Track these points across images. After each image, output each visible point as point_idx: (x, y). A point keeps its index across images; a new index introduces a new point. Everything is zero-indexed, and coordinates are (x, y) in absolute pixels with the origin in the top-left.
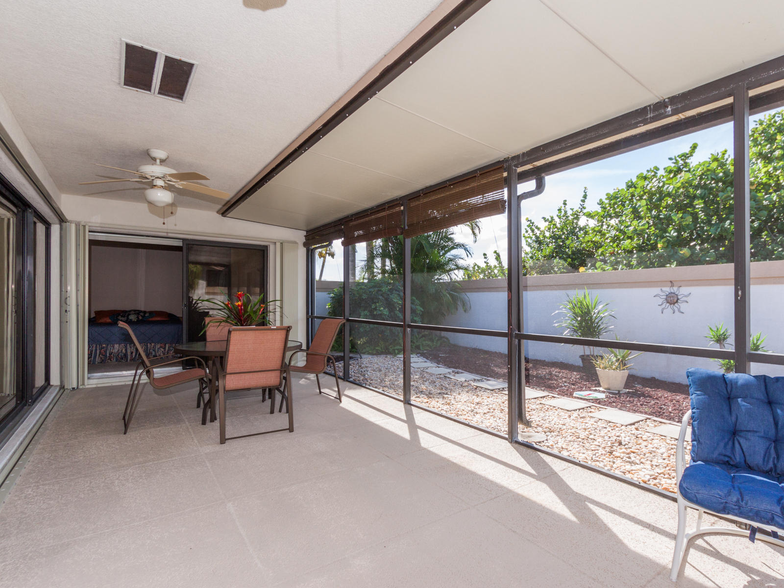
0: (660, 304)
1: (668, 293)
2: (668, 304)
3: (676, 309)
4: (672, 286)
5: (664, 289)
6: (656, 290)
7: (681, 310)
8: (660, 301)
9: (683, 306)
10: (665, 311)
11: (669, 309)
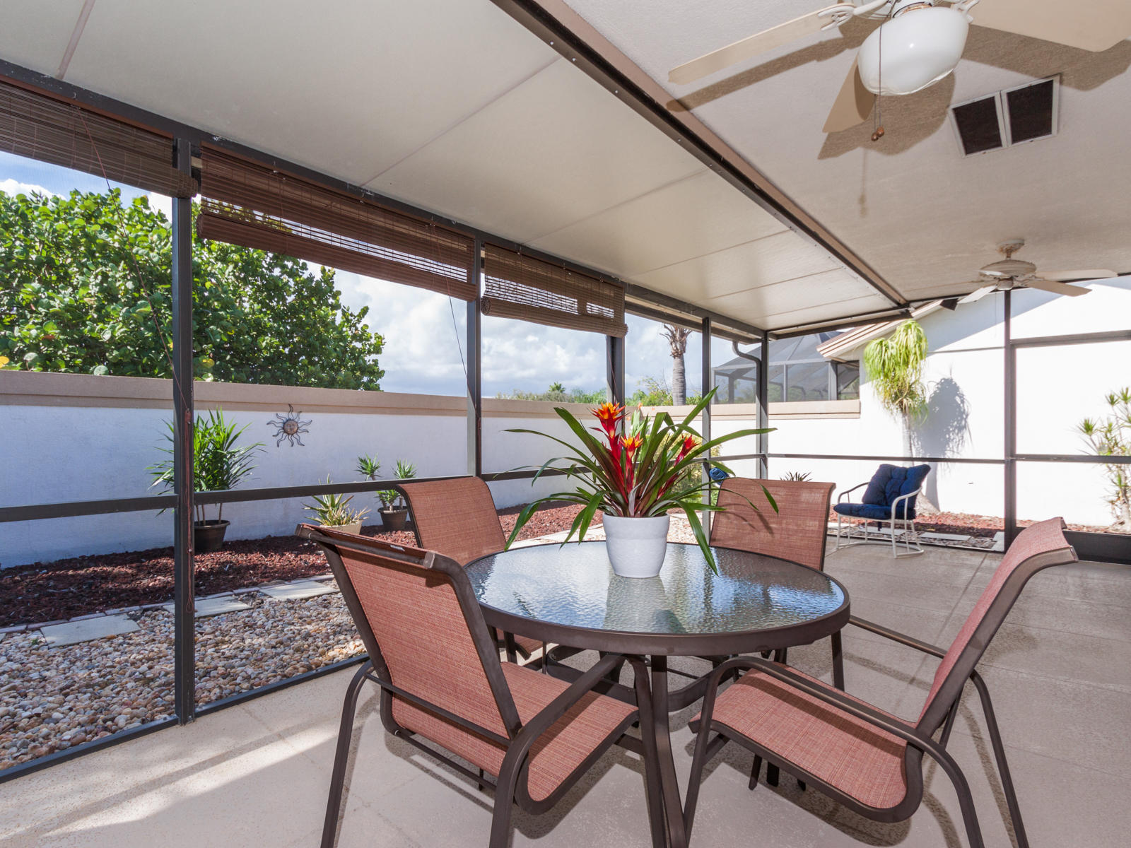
0: (275, 434)
1: (285, 420)
2: (285, 434)
3: (295, 441)
4: (291, 410)
5: (281, 414)
6: (270, 416)
7: (302, 442)
8: (275, 430)
9: (303, 437)
10: (281, 443)
11: (286, 443)
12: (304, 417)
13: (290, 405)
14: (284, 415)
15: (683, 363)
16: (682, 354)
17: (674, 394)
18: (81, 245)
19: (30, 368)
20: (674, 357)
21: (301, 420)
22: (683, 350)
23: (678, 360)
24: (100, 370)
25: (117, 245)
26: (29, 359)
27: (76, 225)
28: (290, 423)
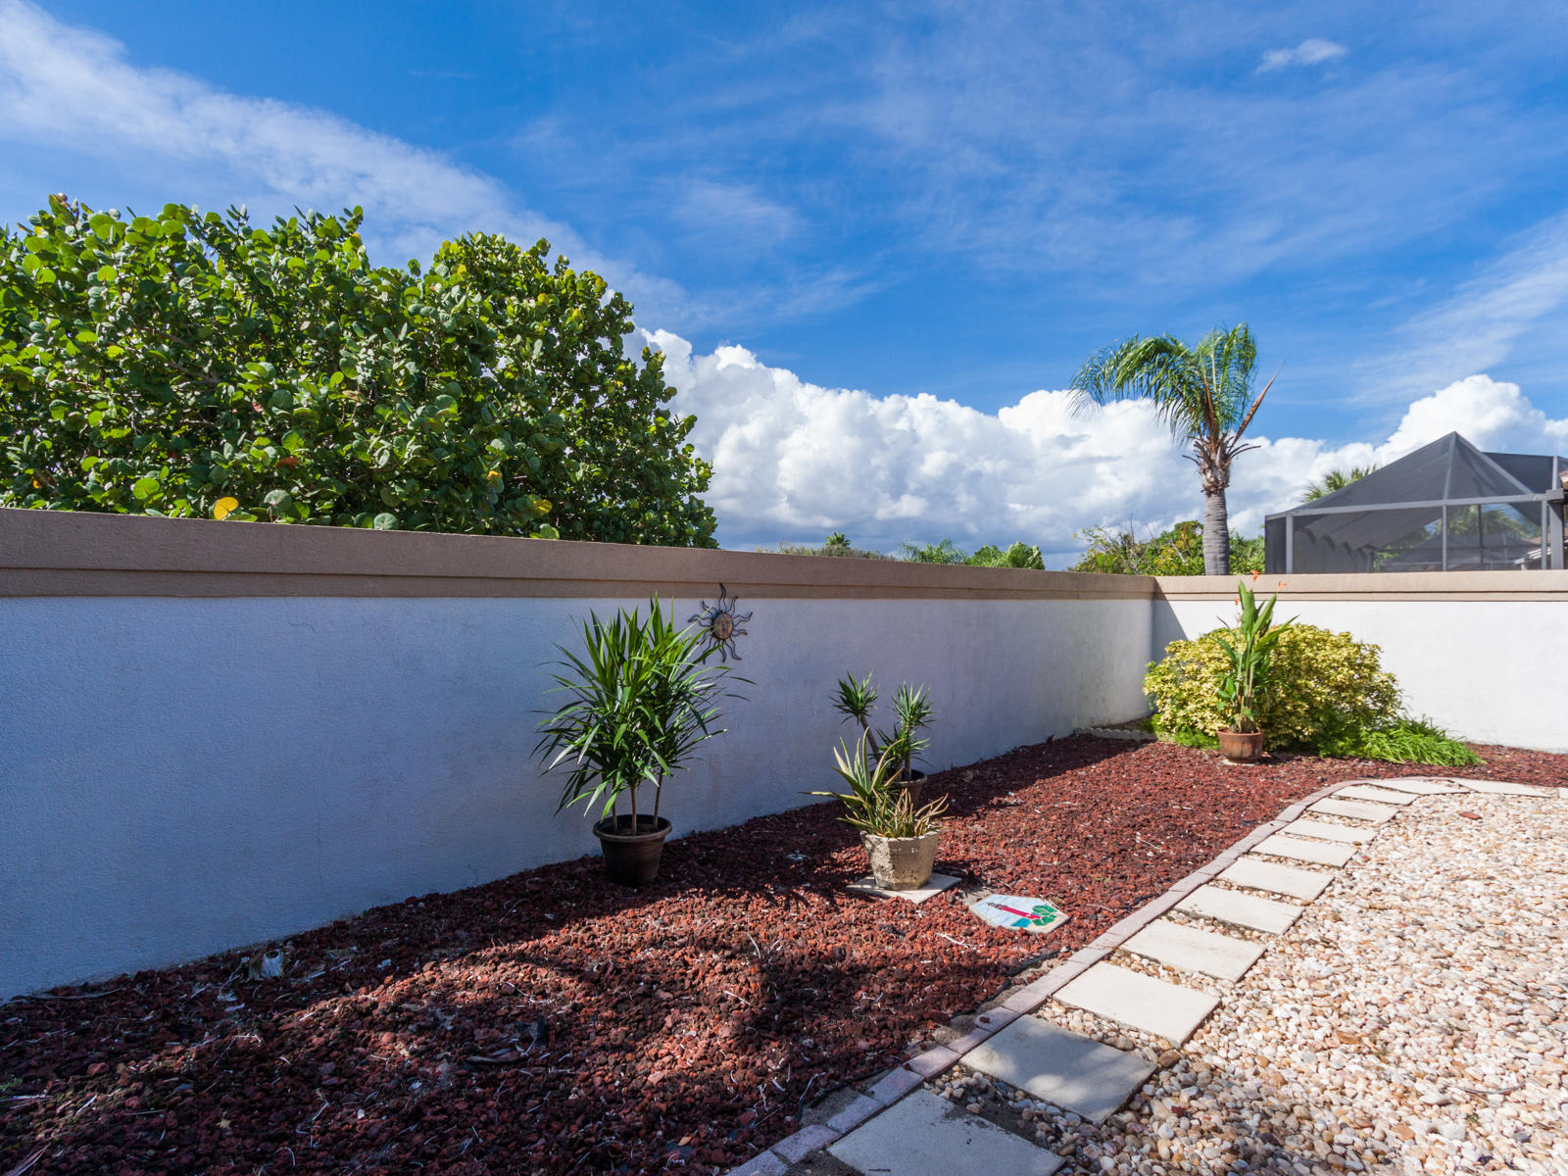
1: (714, 613)
2: (714, 640)
3: (728, 652)
4: (724, 595)
5: (708, 602)
6: (693, 606)
7: (737, 652)
8: (700, 633)
9: (739, 641)
11: (715, 655)
12: (742, 606)
13: (721, 584)
14: (712, 603)
15: (1223, 504)
16: (1222, 490)
17: (1211, 556)
18: (325, 298)
19: (274, 518)
20: (1209, 494)
21: (736, 613)
22: (1226, 484)
23: (1215, 499)
24: (383, 522)
25: (384, 297)
26: (273, 502)
27: (318, 260)
28: (721, 618)
